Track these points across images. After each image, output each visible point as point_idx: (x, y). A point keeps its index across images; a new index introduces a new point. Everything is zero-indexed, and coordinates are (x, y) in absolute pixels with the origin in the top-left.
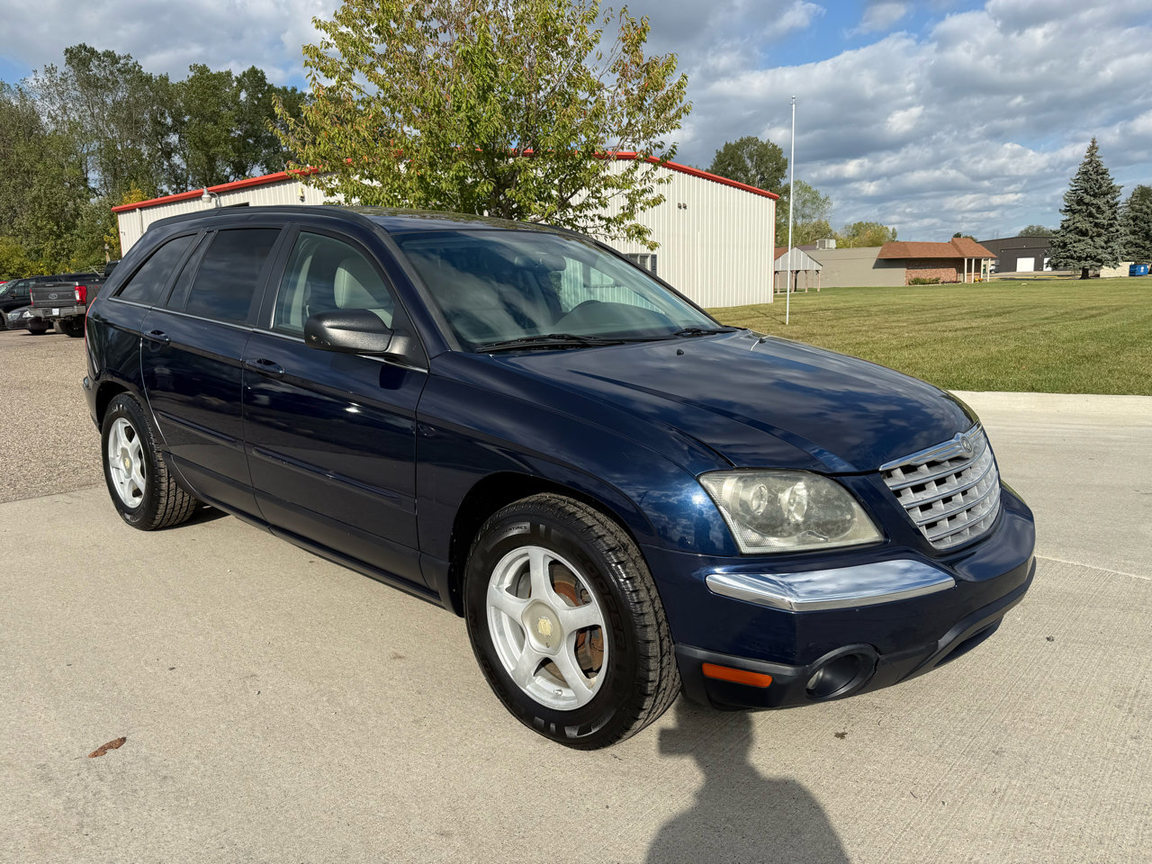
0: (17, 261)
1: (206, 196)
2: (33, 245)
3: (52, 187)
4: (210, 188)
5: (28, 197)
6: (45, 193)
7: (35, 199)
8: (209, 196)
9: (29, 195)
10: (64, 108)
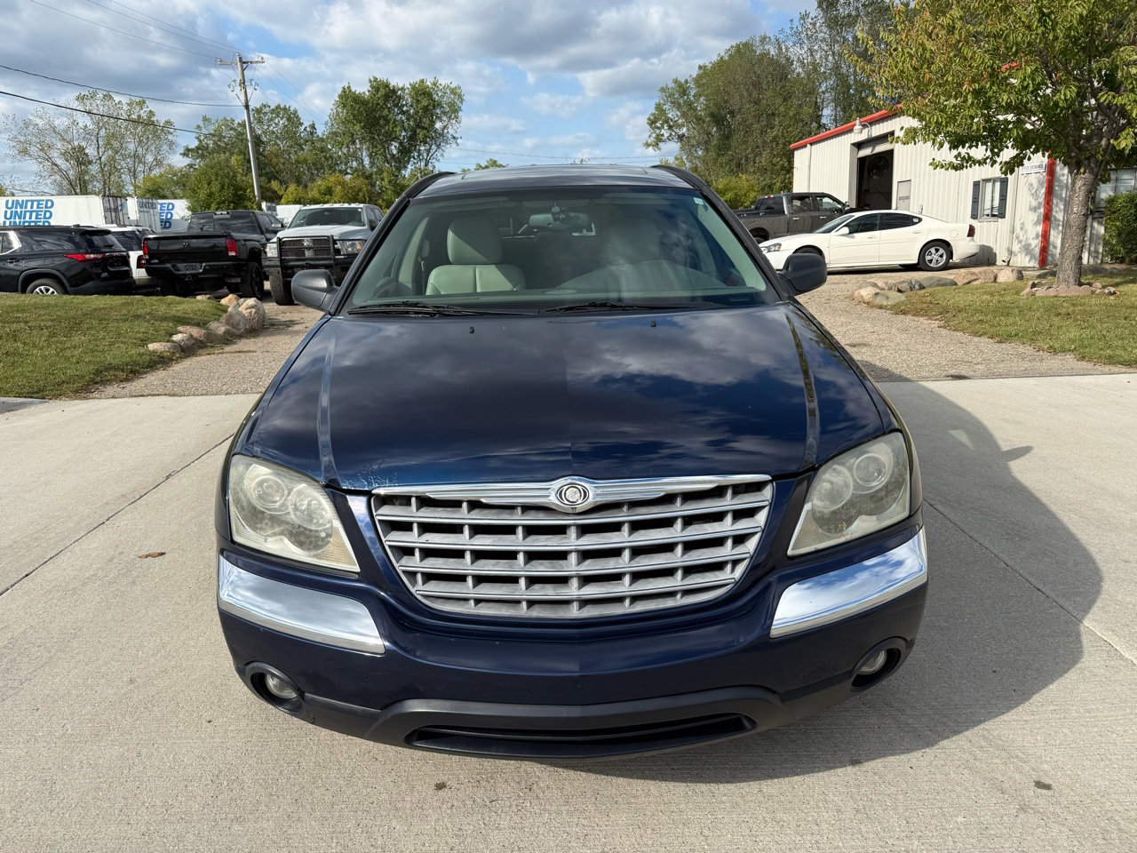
0: (752, 195)
1: (858, 127)
2: (768, 181)
3: (790, 126)
4: (862, 120)
5: (769, 138)
6: (783, 133)
7: (775, 138)
8: (861, 127)
9: (772, 134)
10: (811, 51)
